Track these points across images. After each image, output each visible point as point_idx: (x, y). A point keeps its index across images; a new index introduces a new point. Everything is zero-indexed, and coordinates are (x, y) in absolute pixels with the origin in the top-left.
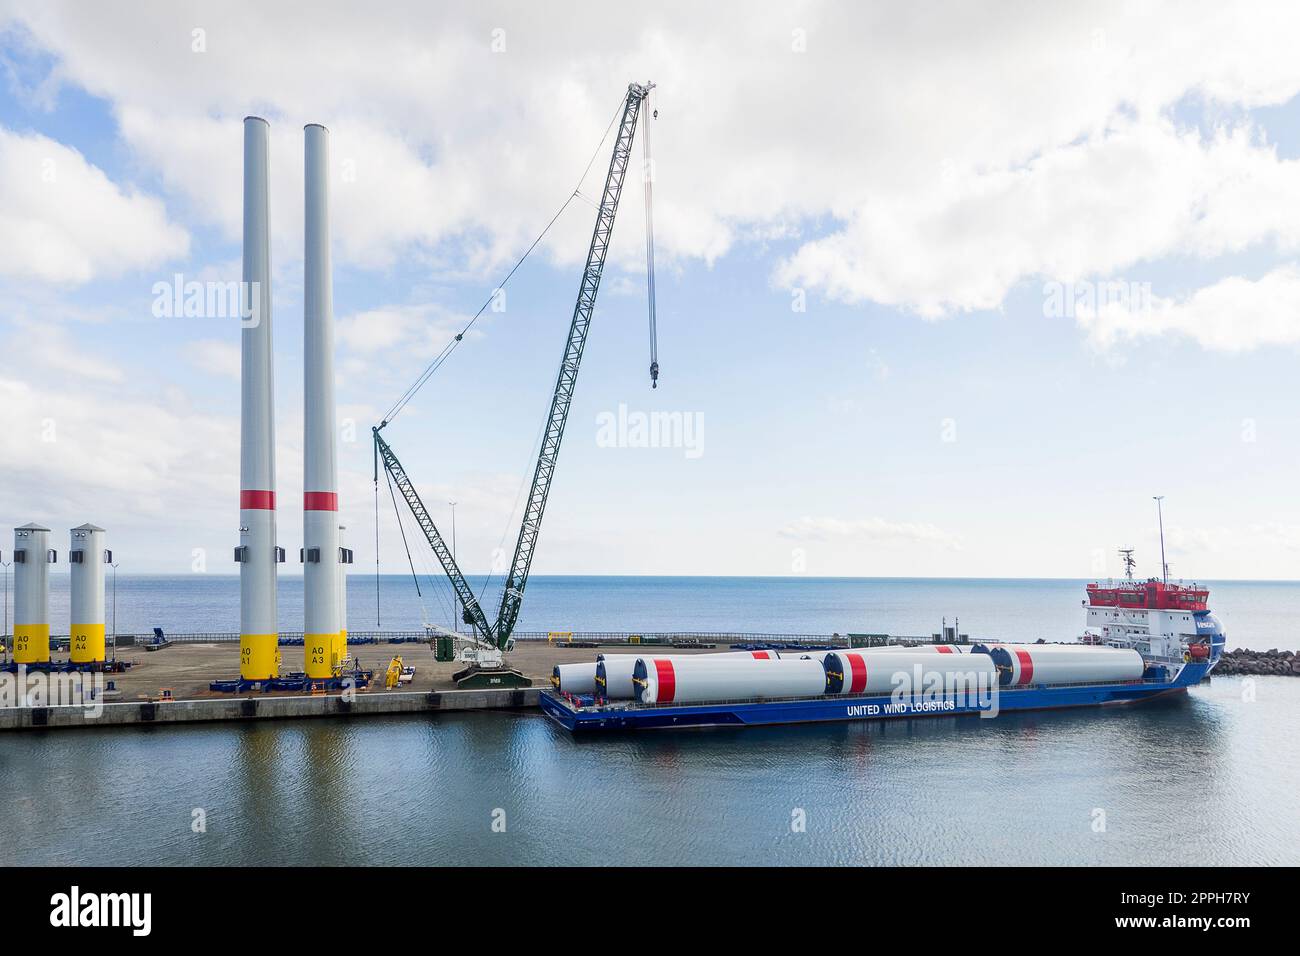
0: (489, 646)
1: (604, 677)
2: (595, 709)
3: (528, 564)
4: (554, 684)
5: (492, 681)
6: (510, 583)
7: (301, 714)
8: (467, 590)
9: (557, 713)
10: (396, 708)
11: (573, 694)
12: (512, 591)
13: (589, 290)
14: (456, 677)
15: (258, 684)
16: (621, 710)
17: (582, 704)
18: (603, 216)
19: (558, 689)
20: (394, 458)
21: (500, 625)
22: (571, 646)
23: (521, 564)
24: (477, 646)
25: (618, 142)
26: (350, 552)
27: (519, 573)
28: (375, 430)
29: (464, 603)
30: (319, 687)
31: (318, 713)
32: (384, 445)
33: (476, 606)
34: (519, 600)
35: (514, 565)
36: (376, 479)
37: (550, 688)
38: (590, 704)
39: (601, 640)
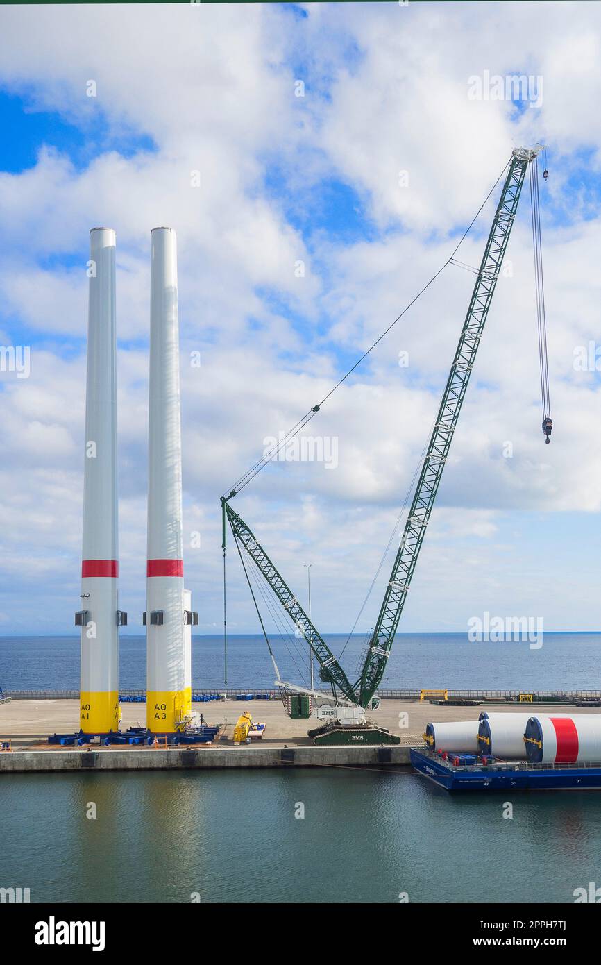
0: (350, 703)
1: (488, 735)
2: (478, 767)
3: (395, 624)
4: (428, 742)
5: (354, 738)
6: (374, 642)
7: (142, 766)
8: (324, 649)
9: (431, 771)
10: (244, 763)
11: (449, 755)
12: (376, 650)
13: (467, 352)
14: (312, 734)
15: (97, 739)
16: (511, 769)
17: (461, 763)
18: (483, 279)
19: (432, 747)
20: (243, 525)
21: (362, 684)
22: (447, 704)
23: (387, 623)
24: (336, 704)
25: (500, 206)
26: (196, 616)
27: (385, 631)
28: (223, 500)
29: (321, 661)
30: (162, 742)
31: (160, 766)
32: (233, 513)
33: (336, 664)
34: (385, 658)
35: (379, 623)
36: (224, 546)
37: (423, 745)
38: (470, 762)
39: (484, 698)
